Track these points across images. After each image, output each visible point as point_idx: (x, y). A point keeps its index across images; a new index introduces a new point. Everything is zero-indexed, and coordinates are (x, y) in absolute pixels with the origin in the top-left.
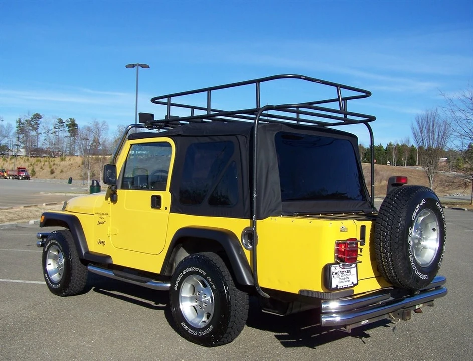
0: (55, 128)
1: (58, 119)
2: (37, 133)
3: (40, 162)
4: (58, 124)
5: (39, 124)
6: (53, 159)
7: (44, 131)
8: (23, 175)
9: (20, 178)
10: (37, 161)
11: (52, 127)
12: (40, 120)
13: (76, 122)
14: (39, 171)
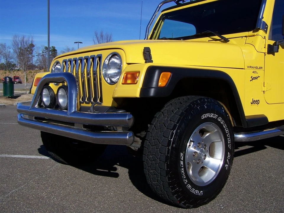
0: (43, 52)
1: (45, 47)
2: (32, 56)
3: (32, 73)
4: (45, 50)
5: (33, 50)
6: (39, 71)
7: (36, 55)
8: (18, 80)
9: (16, 83)
10: (30, 72)
11: (41, 52)
12: (34, 48)
13: (56, 49)
14: (31, 78)
